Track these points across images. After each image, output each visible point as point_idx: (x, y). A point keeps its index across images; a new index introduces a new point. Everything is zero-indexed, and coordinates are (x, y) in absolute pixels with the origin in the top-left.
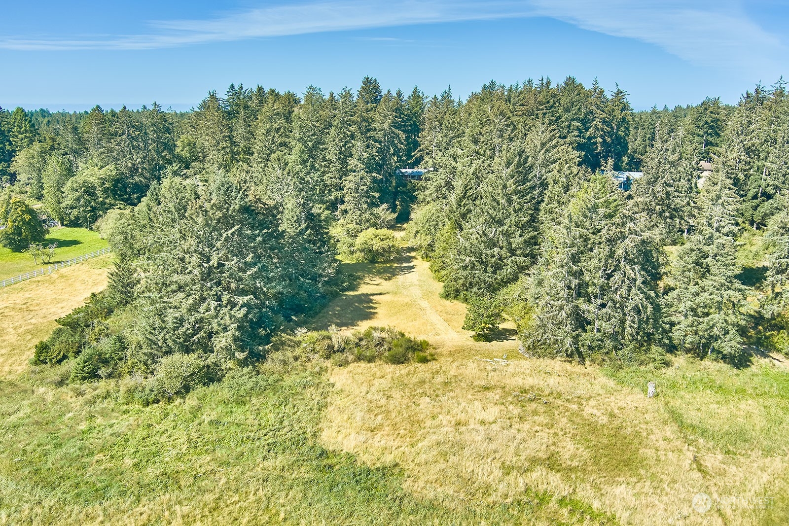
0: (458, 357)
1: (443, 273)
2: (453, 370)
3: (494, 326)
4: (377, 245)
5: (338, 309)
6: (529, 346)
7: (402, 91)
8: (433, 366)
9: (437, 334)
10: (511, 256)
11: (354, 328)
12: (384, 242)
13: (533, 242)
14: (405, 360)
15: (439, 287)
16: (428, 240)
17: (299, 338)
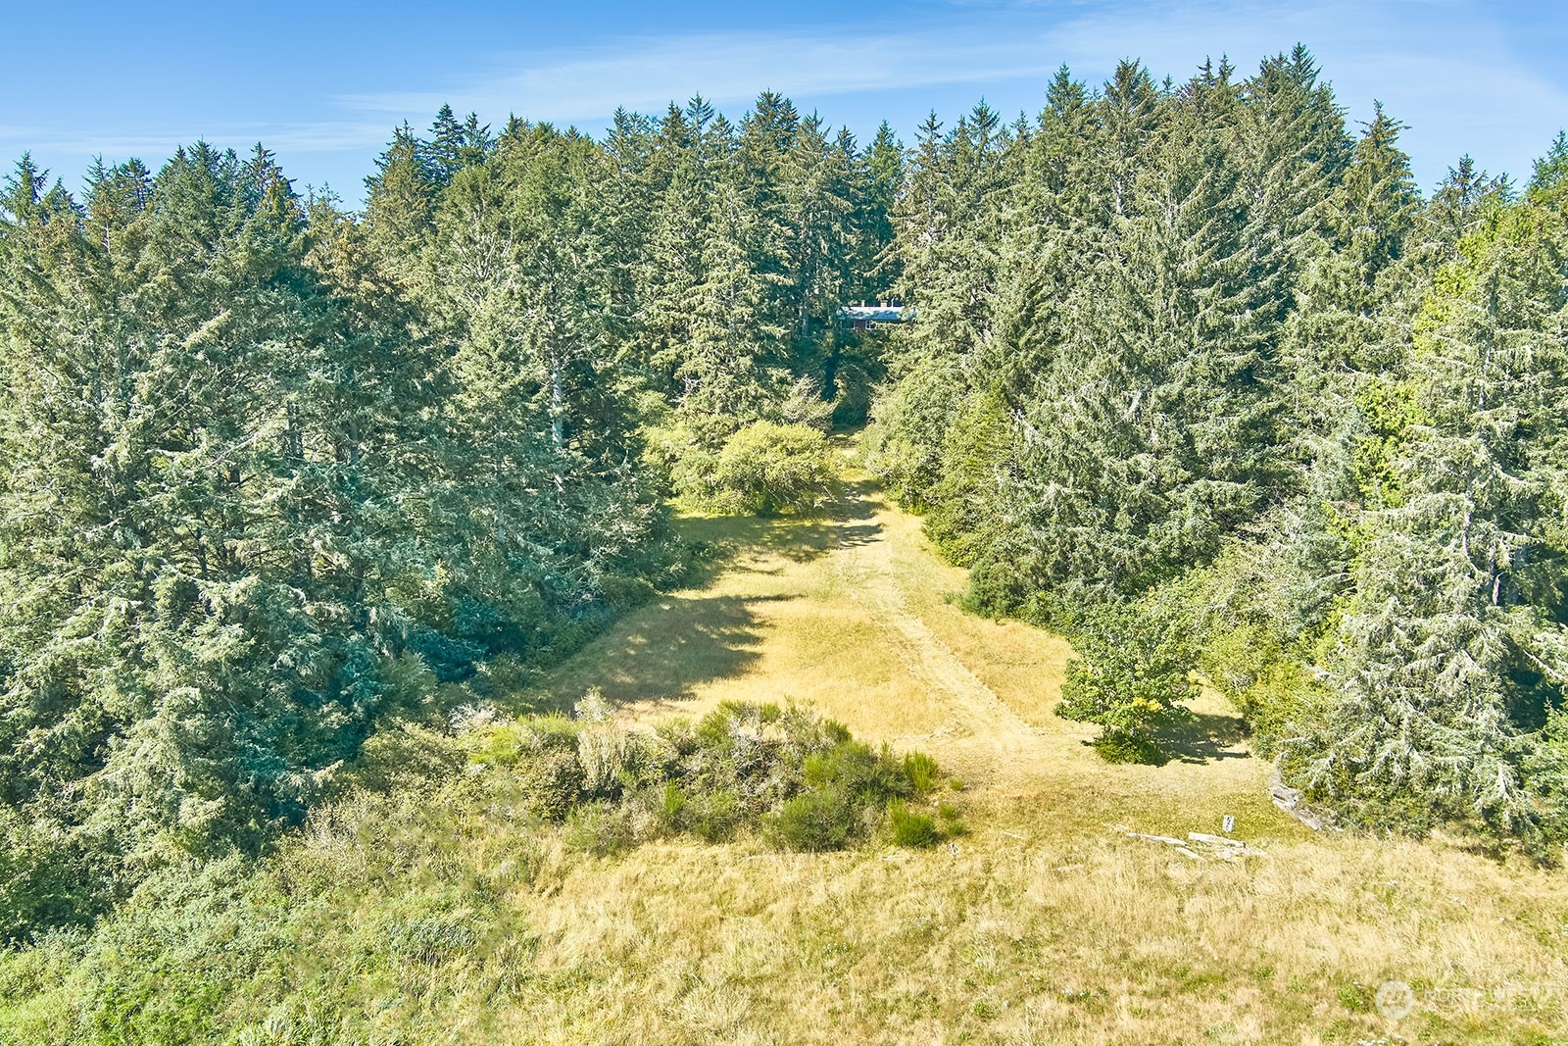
0: (1051, 823)
1: (967, 538)
2: (1038, 882)
3: (1168, 706)
4: (777, 466)
5: (640, 640)
6: (1320, 785)
7: (852, 132)
8: (958, 859)
9: (962, 731)
10: (1189, 481)
11: (679, 704)
12: (797, 458)
13: (1260, 433)
14: (850, 831)
15: (959, 580)
16: (918, 454)
17: (465, 742)
